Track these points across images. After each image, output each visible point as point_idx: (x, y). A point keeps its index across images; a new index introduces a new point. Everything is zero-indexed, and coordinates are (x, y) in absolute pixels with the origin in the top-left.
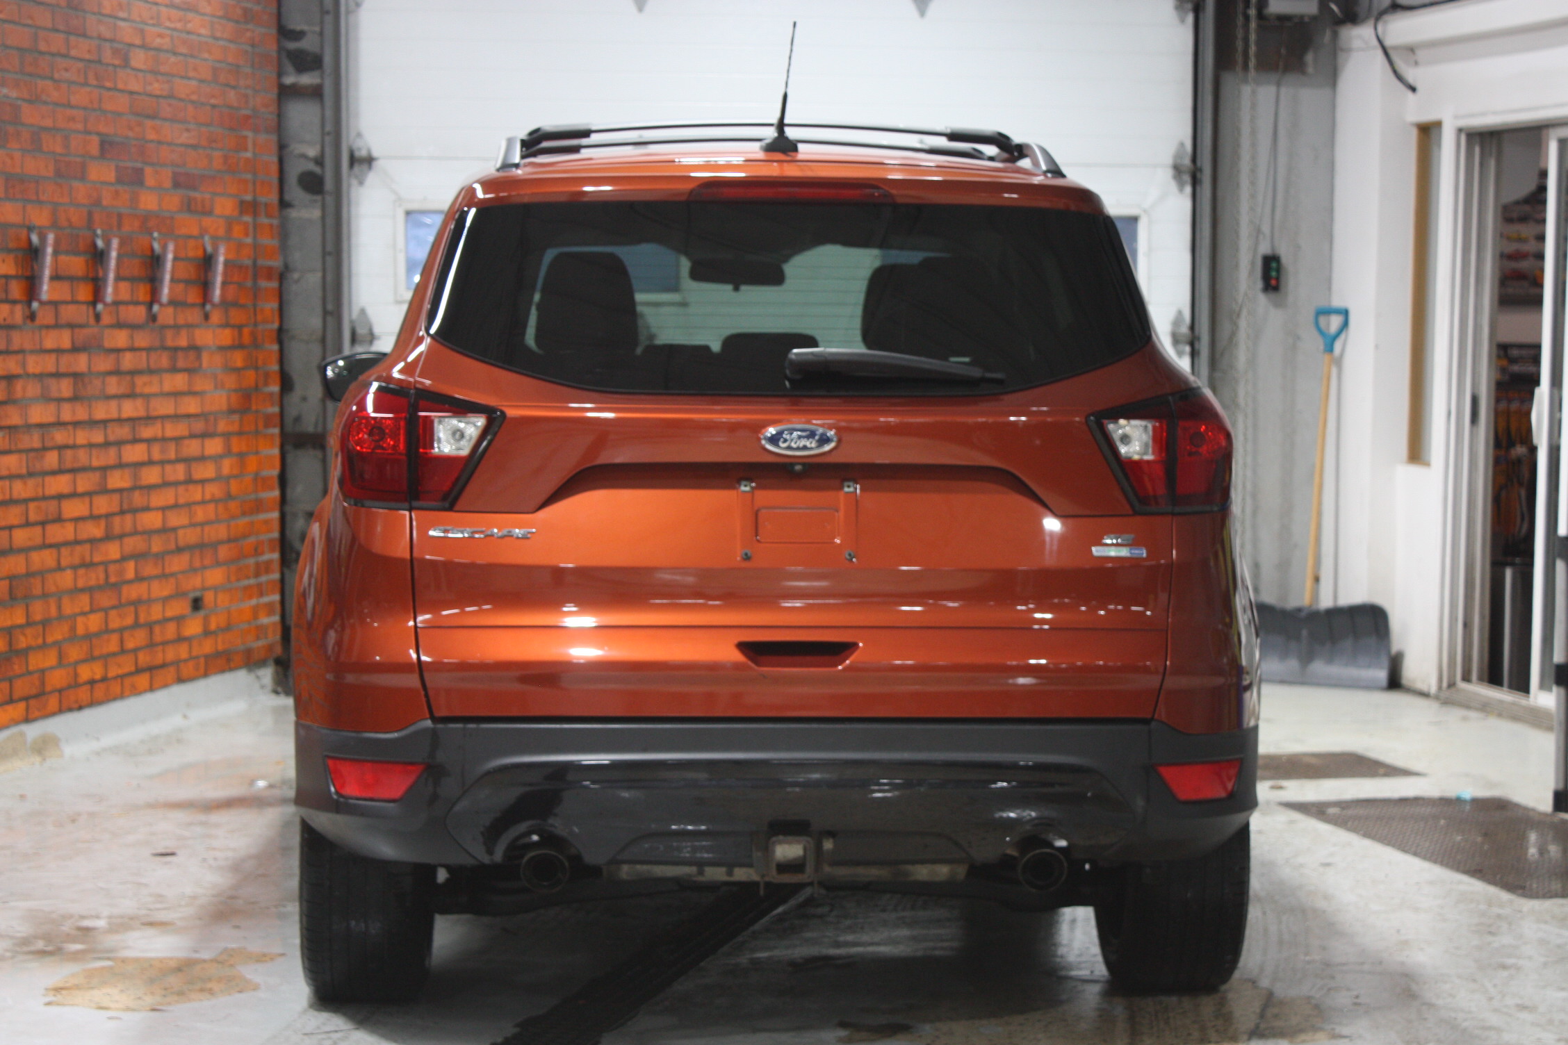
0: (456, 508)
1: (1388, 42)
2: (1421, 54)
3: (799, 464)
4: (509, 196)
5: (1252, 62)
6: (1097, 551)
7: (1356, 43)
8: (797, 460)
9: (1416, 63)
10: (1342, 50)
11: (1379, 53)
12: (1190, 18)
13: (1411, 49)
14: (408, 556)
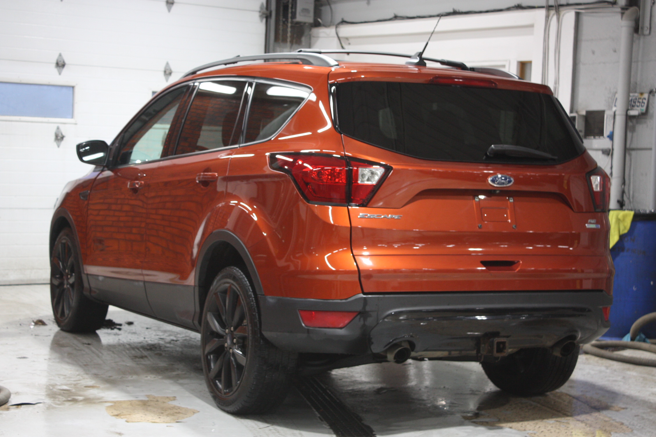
0: (368, 206)
1: (341, 35)
2: (351, 41)
3: (498, 190)
4: (352, 79)
5: (289, 39)
6: (588, 226)
7: (321, 35)
8: (497, 189)
9: (349, 44)
10: (314, 37)
11: (336, 39)
12: (264, 20)
13: (347, 39)
14: (349, 225)
